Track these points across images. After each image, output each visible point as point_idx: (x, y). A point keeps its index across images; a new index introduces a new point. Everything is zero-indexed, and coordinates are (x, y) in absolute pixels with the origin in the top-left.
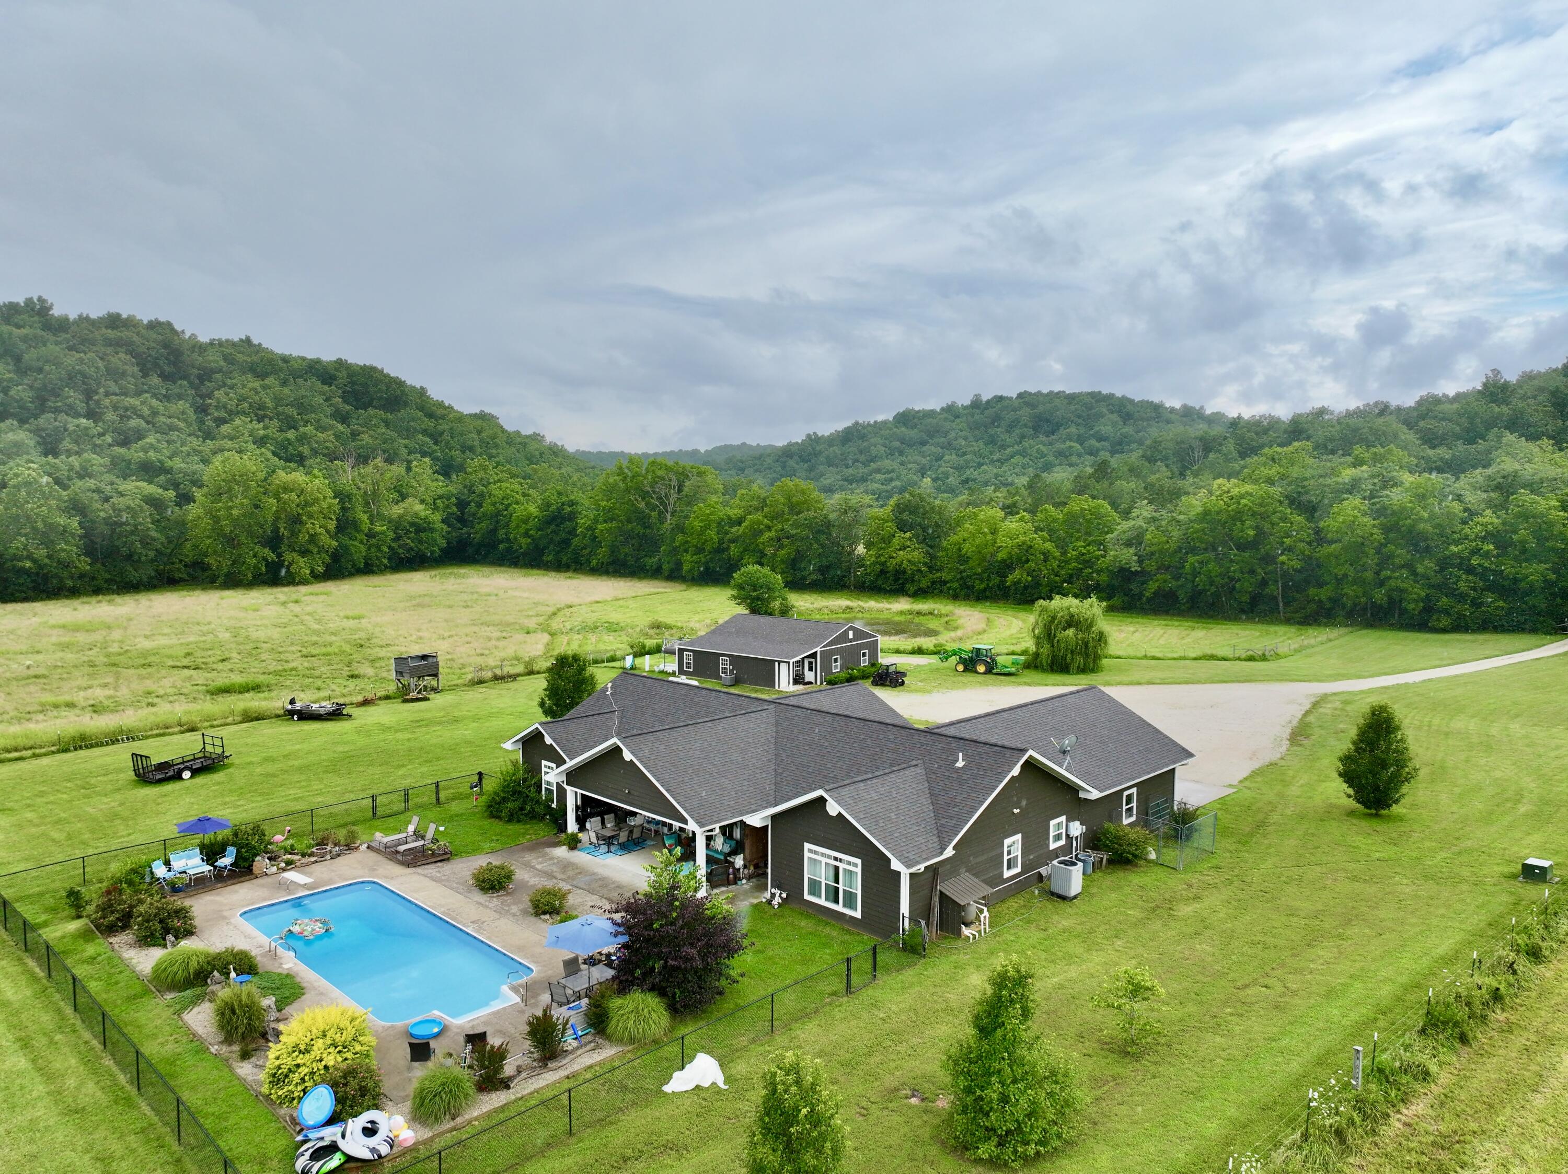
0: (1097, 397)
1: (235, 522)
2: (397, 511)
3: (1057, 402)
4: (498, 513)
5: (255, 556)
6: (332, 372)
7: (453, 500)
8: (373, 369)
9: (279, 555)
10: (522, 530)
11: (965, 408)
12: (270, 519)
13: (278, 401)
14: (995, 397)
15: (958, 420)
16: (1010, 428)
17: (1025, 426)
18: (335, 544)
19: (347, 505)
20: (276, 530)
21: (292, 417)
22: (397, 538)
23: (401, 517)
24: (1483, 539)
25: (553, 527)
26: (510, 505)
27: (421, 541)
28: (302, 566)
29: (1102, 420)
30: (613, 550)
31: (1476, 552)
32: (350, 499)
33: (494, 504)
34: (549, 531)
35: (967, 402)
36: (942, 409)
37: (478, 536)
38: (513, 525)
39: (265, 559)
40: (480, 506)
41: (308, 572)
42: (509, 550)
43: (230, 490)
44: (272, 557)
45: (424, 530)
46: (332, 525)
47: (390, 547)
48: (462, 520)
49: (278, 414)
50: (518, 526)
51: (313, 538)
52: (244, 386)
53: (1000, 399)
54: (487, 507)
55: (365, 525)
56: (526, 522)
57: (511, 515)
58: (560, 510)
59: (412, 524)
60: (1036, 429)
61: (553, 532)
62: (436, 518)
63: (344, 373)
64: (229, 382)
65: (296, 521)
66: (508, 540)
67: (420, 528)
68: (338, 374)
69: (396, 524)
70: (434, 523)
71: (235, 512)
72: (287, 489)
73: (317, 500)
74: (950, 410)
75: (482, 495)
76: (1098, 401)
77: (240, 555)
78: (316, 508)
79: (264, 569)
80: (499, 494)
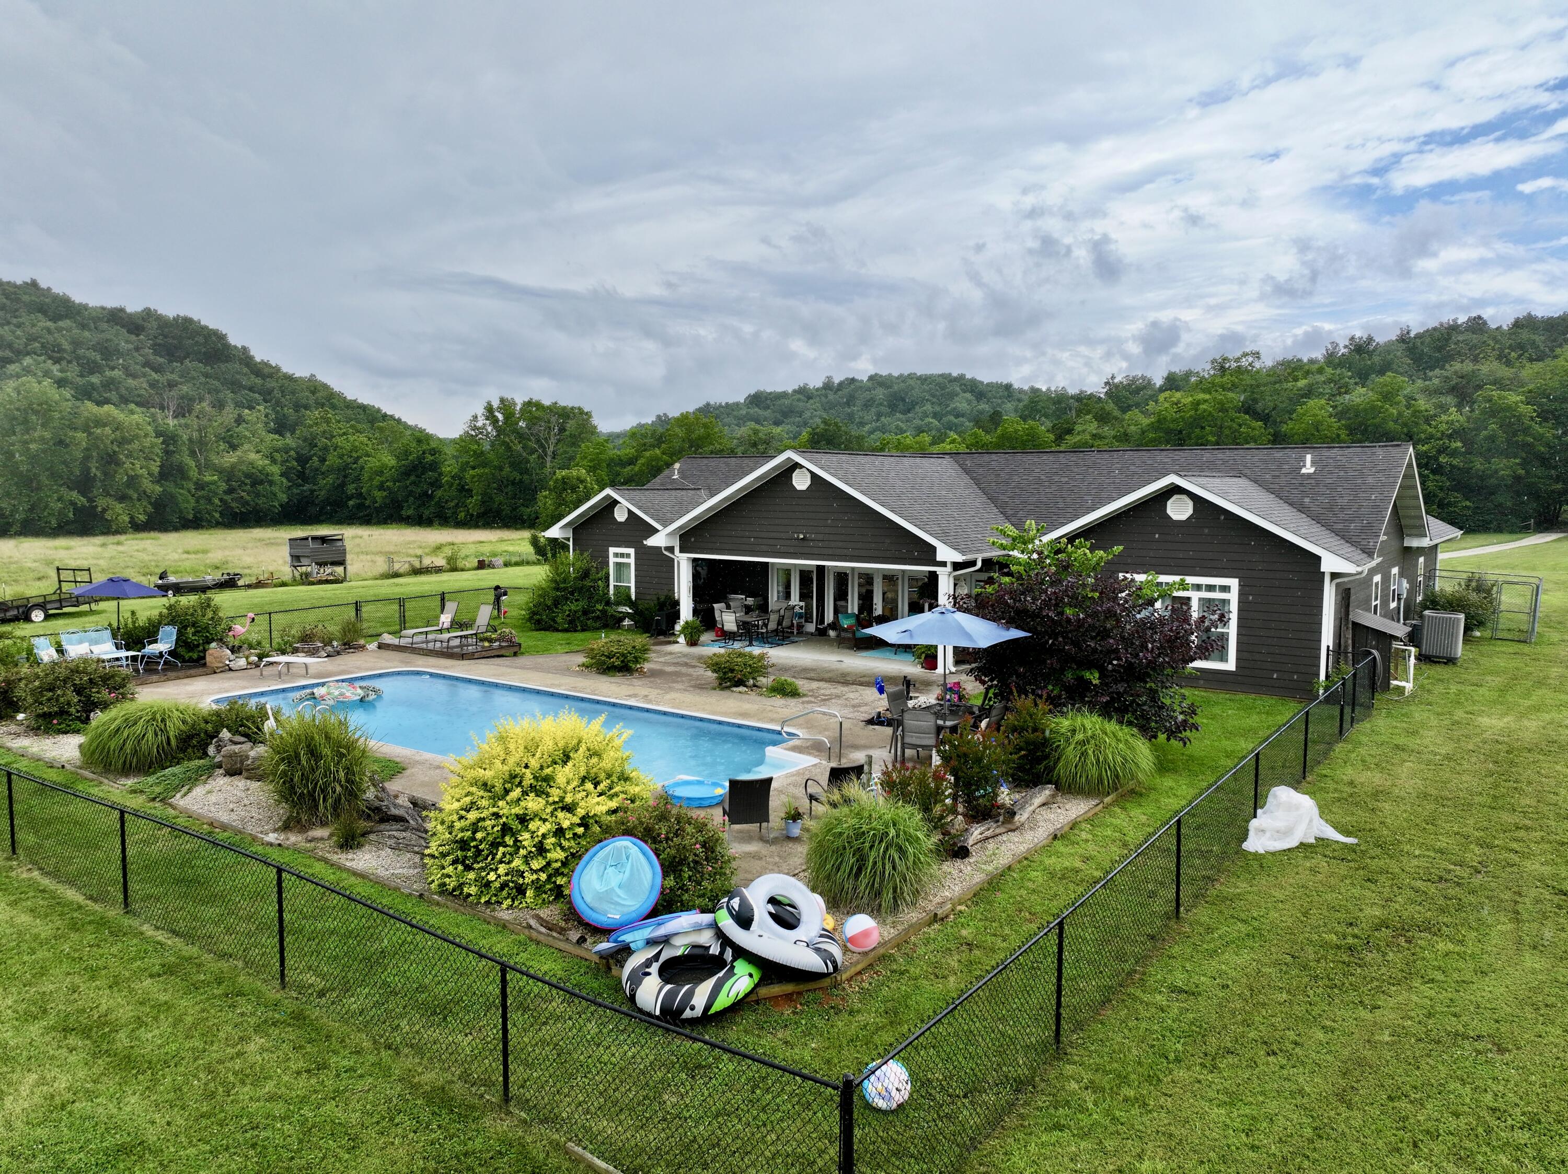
0: (948, 379)
1: (33, 459)
2: (230, 459)
3: (911, 382)
4: (347, 466)
5: (59, 500)
6: (140, 322)
7: (292, 453)
8: (188, 321)
9: (91, 500)
10: (376, 483)
11: (817, 390)
12: (80, 455)
13: (76, 343)
14: (847, 379)
15: (811, 401)
16: (867, 405)
17: (881, 404)
18: (158, 489)
19: (171, 448)
20: (86, 471)
21: (94, 362)
22: (230, 491)
23: (233, 466)
24: (1450, 437)
25: (413, 478)
26: (358, 458)
27: (258, 495)
28: (119, 512)
29: (956, 399)
30: (486, 499)
31: (1442, 450)
32: (175, 442)
33: (341, 457)
34: (408, 482)
35: (819, 383)
36: (795, 391)
37: (323, 493)
38: (366, 476)
39: (73, 503)
40: (322, 460)
41: (127, 519)
42: (360, 506)
43: (26, 421)
44: (81, 500)
45: (261, 482)
46: (155, 468)
47: (221, 500)
48: (302, 475)
49: (78, 358)
50: (371, 479)
51: (133, 481)
52: (33, 326)
53: (853, 380)
54: (333, 459)
55: (194, 474)
56: (380, 473)
57: (362, 468)
58: (420, 458)
59: (247, 476)
60: (893, 407)
61: (413, 483)
62: (275, 470)
63: (155, 324)
64: (14, 321)
65: (111, 460)
66: (360, 495)
67: (257, 480)
68: (146, 324)
69: (229, 475)
70: (272, 475)
71: (33, 446)
72: (99, 423)
73: (137, 437)
74: (804, 393)
75: (325, 449)
76: (950, 381)
77: (40, 499)
78: (136, 445)
79: (71, 515)
80: (348, 446)
